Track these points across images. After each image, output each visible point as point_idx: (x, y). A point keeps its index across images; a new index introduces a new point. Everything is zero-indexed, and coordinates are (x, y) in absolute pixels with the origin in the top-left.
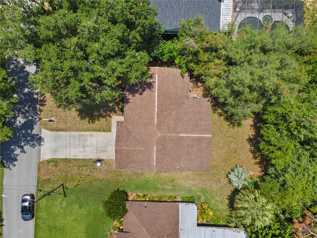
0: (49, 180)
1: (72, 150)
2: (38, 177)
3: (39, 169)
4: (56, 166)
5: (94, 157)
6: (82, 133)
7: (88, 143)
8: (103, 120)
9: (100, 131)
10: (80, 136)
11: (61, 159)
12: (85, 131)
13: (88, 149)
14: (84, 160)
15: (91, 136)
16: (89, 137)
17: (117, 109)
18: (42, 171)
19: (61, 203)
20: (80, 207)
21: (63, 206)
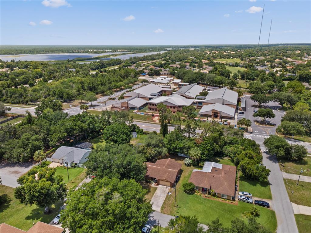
0: (171, 211)
1: (160, 201)
2: (168, 214)
3: (164, 213)
4: (165, 208)
5: (166, 195)
6: (154, 196)
7: (159, 195)
8: (151, 189)
9: (155, 191)
10: (154, 197)
11: (163, 205)
12: (153, 195)
13: (162, 196)
14: (166, 198)
15: (156, 193)
16: (157, 194)
17: (149, 184)
18: (165, 213)
19: (184, 210)
20: (188, 204)
21: (186, 209)
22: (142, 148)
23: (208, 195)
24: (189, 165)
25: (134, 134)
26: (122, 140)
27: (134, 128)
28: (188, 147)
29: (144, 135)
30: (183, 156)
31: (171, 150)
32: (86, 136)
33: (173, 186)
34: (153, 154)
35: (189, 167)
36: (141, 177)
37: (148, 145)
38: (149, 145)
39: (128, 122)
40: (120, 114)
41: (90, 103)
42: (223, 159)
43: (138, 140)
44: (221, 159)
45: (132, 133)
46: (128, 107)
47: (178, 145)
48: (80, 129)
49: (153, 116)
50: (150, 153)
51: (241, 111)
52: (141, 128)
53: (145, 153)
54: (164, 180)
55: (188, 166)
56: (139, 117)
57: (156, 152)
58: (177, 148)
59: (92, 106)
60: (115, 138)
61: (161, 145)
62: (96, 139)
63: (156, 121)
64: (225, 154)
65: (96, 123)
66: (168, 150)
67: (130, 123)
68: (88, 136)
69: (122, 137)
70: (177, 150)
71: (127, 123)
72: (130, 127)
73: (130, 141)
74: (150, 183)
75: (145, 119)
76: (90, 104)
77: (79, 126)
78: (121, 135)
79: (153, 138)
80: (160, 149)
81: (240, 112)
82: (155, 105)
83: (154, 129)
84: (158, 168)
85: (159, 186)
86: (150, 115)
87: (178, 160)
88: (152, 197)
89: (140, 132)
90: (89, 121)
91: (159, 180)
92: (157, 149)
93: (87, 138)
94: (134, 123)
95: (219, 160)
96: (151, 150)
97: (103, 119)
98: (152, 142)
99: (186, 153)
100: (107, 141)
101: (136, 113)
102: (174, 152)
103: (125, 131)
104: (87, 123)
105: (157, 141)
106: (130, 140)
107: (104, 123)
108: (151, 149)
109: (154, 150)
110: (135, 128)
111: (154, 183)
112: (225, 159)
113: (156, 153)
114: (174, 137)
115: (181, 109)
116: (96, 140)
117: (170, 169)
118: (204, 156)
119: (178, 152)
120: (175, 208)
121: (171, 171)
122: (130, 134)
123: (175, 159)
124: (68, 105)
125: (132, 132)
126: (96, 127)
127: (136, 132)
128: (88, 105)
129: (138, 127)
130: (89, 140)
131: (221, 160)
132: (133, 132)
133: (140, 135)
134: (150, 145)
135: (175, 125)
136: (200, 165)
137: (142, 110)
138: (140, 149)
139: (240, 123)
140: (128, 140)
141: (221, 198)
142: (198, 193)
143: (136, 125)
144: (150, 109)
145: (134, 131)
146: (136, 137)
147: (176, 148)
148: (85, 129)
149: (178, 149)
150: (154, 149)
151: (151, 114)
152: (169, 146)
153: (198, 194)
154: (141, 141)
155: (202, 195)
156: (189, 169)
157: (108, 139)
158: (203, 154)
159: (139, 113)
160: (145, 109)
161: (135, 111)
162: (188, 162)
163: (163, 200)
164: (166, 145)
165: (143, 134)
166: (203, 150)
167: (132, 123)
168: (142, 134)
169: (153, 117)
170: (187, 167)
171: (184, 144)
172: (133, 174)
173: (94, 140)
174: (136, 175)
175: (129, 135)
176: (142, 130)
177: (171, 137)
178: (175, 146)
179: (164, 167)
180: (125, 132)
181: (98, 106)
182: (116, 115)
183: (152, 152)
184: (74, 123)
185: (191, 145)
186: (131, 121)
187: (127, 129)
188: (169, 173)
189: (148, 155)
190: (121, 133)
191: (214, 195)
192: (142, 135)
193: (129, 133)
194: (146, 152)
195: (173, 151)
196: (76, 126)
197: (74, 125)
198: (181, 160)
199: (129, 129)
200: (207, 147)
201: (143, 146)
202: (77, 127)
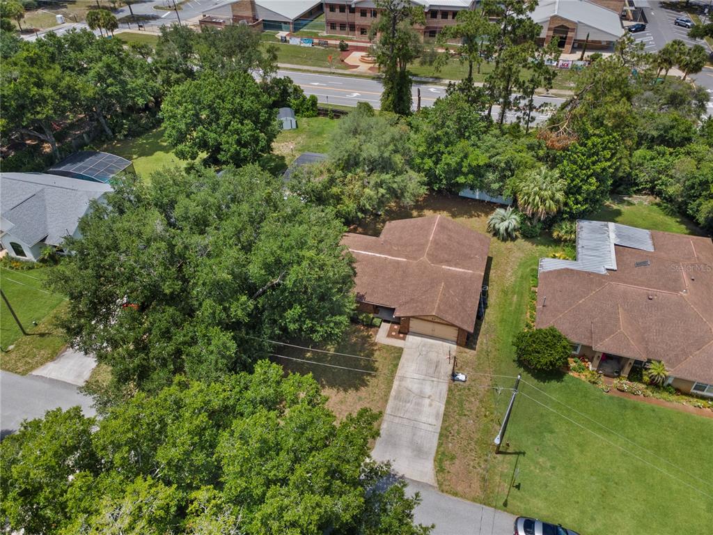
0: (484, 479)
1: (423, 419)
2: (475, 501)
3: (456, 494)
4: (453, 458)
5: (444, 387)
6: (393, 393)
7: (415, 387)
8: (377, 354)
9: (396, 365)
10: (396, 398)
11: (440, 445)
12: (391, 387)
13: (428, 391)
14: (448, 403)
15: (403, 378)
16: (404, 384)
17: (365, 334)
18: (459, 489)
19: (542, 469)
20: (552, 432)
21: (549, 464)
22: (326, 177)
23: (630, 379)
24: (508, 236)
25: (286, 118)
26: (239, 142)
27: (283, 95)
28: (507, 163)
29: (321, 118)
30: (477, 198)
31: (437, 179)
32: (107, 129)
33: (467, 340)
34: (370, 199)
35: (509, 244)
36: (337, 324)
37: (350, 164)
38: (352, 162)
39: (261, 72)
40: (227, 39)
41: (126, 8)
42: (630, 204)
43: (301, 139)
44: (622, 202)
45: (277, 113)
46: (255, 19)
47: (466, 156)
48: (64, 97)
49: (344, 48)
50: (357, 198)
51: (634, 23)
52: (307, 94)
53: (338, 199)
54: (430, 319)
55: (504, 240)
56: (297, 55)
57: (382, 191)
58: (465, 170)
59: (133, 19)
60: (213, 135)
61: (398, 159)
62: (147, 139)
63: (357, 67)
64: (637, 185)
65: (135, 74)
66: (426, 179)
67: (266, 73)
68: (116, 128)
69: (237, 132)
70: (461, 179)
71: (257, 75)
72: (266, 88)
73: (273, 145)
74: (371, 325)
75: (318, 59)
76: (126, 12)
77: (54, 87)
78: (235, 125)
79: (367, 133)
80: (398, 179)
81: (634, 26)
82: (347, 10)
83: (355, 95)
84: (398, 262)
85: (410, 338)
86: (335, 46)
87: (461, 214)
88: (387, 401)
89: (308, 109)
90: (100, 64)
91: (408, 318)
92: (386, 177)
93: (114, 133)
94: (280, 75)
95: (615, 207)
96: (359, 183)
97: (164, 61)
98: (364, 147)
99: (495, 186)
100: (180, 147)
101: (284, 40)
102: (447, 184)
103: (247, 105)
104: (91, 73)
105: (386, 146)
106: (270, 140)
107: (169, 78)
108: (362, 179)
109: (372, 183)
110: (285, 93)
111: (385, 327)
112: (635, 202)
113: (383, 196)
114: (451, 125)
115: (439, 22)
116: (147, 144)
117: (448, 262)
118: (576, 199)
119: (462, 186)
120: (500, 457)
121: (454, 276)
122: (269, 118)
123: (449, 211)
124: (52, 16)
125: (275, 110)
126: (134, 90)
127: (289, 106)
128: (119, 16)
129: (297, 90)
130: (119, 141)
131: (624, 208)
132: (282, 110)
133: (305, 119)
134: (357, 164)
135: (423, 79)
136: (555, 234)
137: (305, 30)
138: (318, 181)
139: (666, 60)
140: (263, 143)
141: (692, 395)
142: (582, 374)
143: (291, 82)
144: (333, 26)
145: (283, 106)
146: (294, 126)
147: (458, 171)
148: (87, 99)
149: (466, 175)
150: (374, 178)
151: (338, 42)
152: (429, 163)
153: (583, 378)
154: (313, 142)
155: (603, 383)
156: (510, 250)
157: (181, 138)
158: (571, 191)
159: (295, 41)
160: (314, 27)
161: (282, 34)
162: (506, 223)
163: (438, 414)
164: (418, 161)
165: (319, 114)
166: (578, 176)
167: (273, 75)
168: (312, 116)
169: (344, 53)
170: (503, 244)
171: (487, 151)
172: (300, 316)
173: (140, 141)
174: (312, 319)
175: (267, 123)
176: (314, 101)
177: (437, 127)
178: (453, 161)
179: (425, 258)
180: (246, 107)
181: (155, 18)
182: (213, 44)
183: (367, 191)
184: (31, 74)
185: (518, 156)
186: (268, 66)
187: (257, 96)
188: (447, 287)
189: (350, 206)
190: (233, 113)
191: (655, 384)
192: (315, 118)
193: (263, 115)
194: (342, 193)
195: (444, 182)
196: (39, 85)
197: (33, 80)
198: (471, 216)
199: (265, 98)
200: (594, 163)
201: (329, 171)
202: (48, 92)
